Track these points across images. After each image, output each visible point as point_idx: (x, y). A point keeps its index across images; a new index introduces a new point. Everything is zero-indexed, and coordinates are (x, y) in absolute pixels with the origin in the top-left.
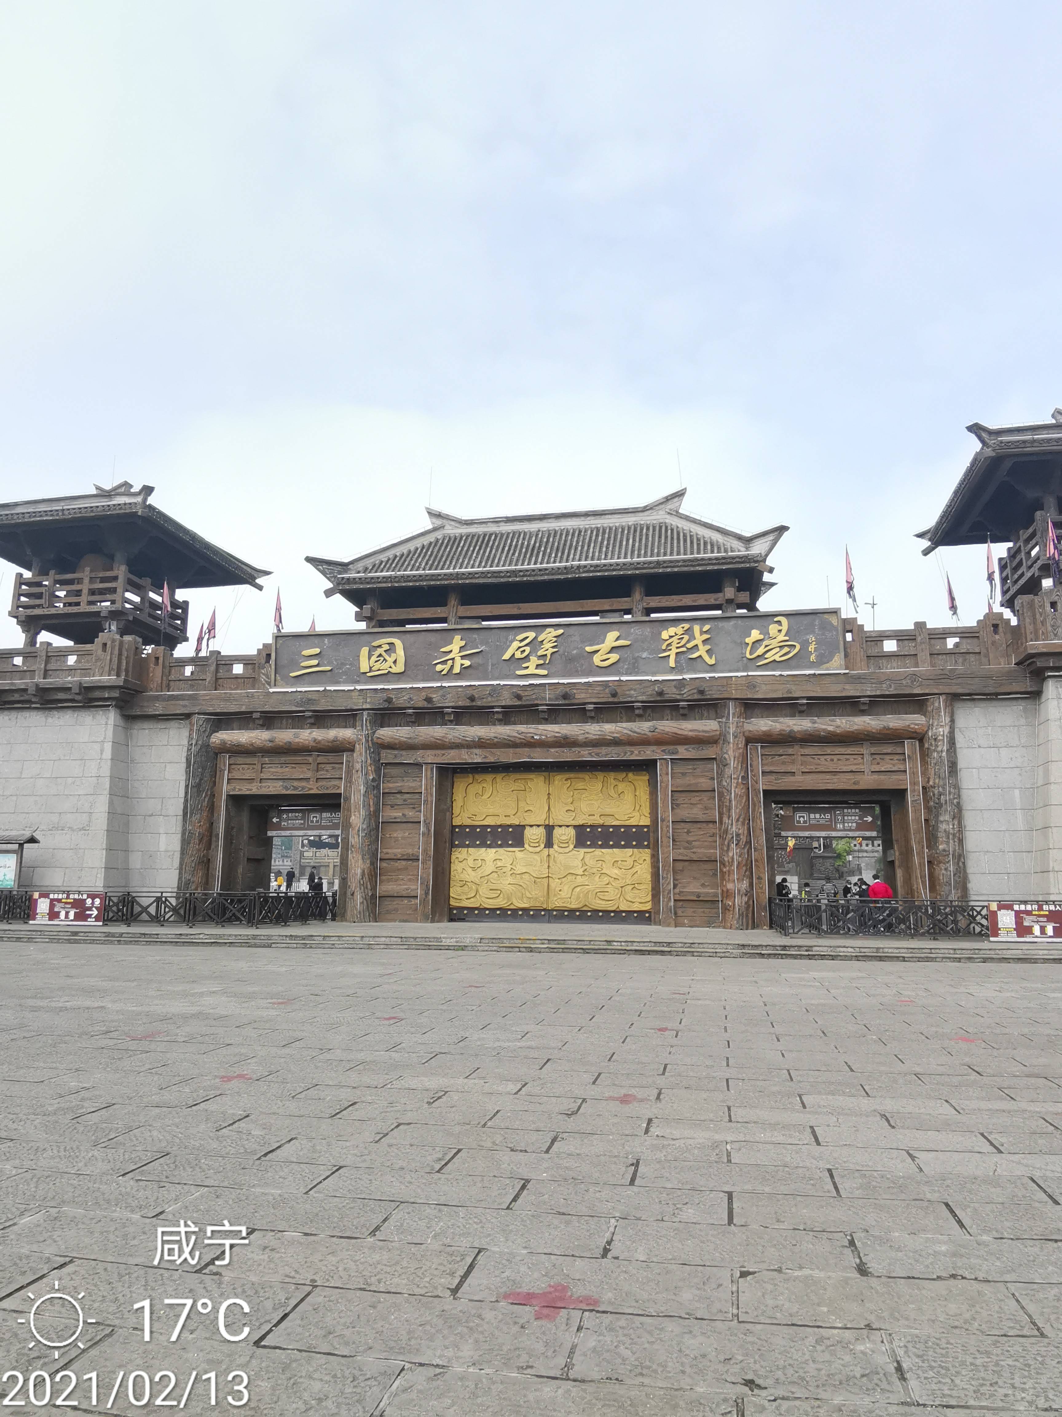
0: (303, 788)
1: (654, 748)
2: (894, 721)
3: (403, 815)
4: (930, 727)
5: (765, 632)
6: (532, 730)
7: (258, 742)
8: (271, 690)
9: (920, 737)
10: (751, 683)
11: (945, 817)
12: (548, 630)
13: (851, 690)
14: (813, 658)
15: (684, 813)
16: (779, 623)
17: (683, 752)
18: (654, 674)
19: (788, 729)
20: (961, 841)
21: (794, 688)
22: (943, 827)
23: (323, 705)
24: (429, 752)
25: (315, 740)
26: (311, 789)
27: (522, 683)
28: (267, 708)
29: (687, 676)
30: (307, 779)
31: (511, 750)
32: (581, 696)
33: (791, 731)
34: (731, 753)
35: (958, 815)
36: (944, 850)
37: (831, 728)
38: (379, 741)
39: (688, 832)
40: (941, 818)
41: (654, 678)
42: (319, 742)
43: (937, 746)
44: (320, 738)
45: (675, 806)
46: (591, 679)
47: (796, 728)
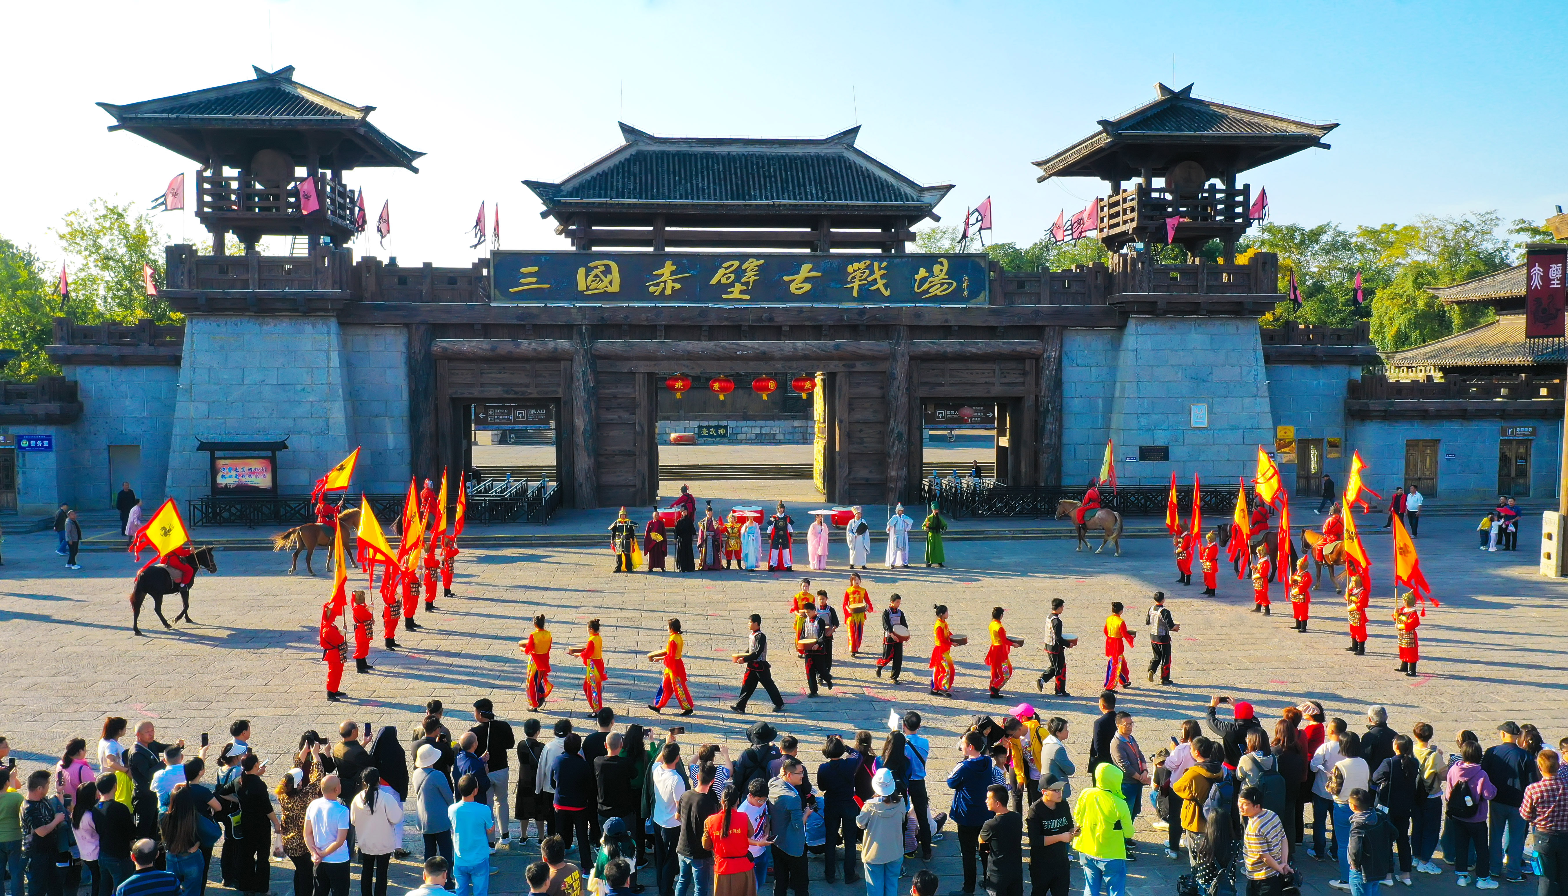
0: (523, 393)
1: (837, 362)
2: (1020, 345)
3: (619, 417)
4: (1045, 350)
5: (930, 270)
6: (735, 346)
7: (480, 352)
8: (492, 305)
9: (1037, 358)
10: (918, 314)
11: (1050, 419)
12: (751, 260)
13: (992, 322)
14: (965, 293)
15: (858, 416)
16: (942, 264)
17: (860, 367)
18: (840, 301)
19: (942, 351)
20: (1060, 437)
21: (949, 317)
22: (1049, 426)
23: (544, 320)
24: (642, 363)
25: (535, 350)
26: (531, 394)
27: (728, 307)
28: (488, 321)
29: (868, 306)
30: (527, 386)
31: (716, 363)
32: (779, 319)
33: (945, 352)
34: (900, 370)
35: (1060, 420)
36: (1048, 444)
37: (974, 350)
38: (597, 353)
39: (861, 431)
40: (1048, 421)
41: (840, 307)
42: (540, 353)
43: (1049, 366)
44: (540, 349)
45: (851, 409)
46: (788, 306)
47: (949, 350)
